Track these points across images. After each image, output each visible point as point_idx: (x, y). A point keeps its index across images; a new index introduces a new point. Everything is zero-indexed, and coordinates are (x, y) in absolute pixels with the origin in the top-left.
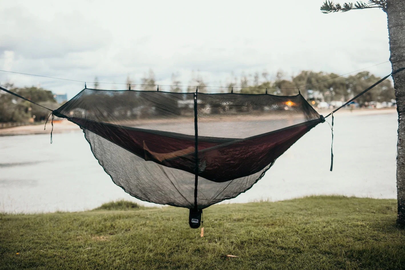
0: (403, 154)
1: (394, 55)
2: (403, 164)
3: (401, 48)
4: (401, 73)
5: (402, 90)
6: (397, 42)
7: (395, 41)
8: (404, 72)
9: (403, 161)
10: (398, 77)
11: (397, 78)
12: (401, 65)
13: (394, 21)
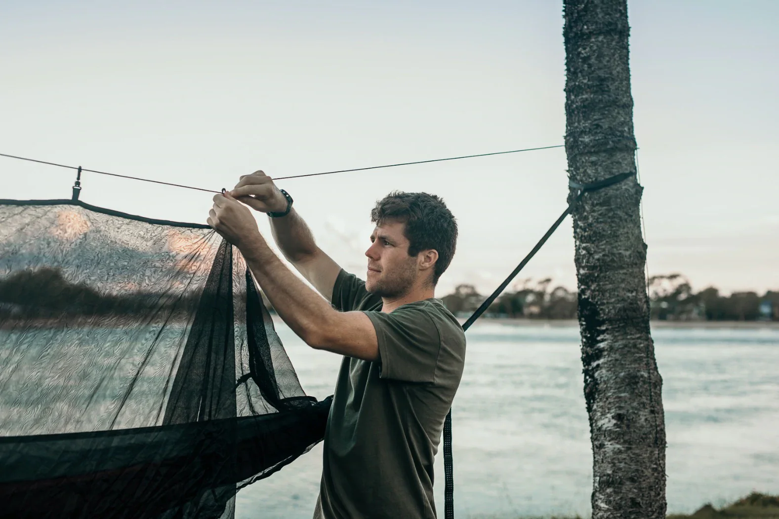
0: (633, 467)
1: (598, 126)
2: (634, 503)
3: (618, 106)
4: (617, 190)
5: (616, 247)
6: (609, 84)
7: (602, 80)
8: (624, 187)
9: (633, 493)
10: (606, 202)
11: (601, 204)
12: (618, 163)
13: (600, 16)
